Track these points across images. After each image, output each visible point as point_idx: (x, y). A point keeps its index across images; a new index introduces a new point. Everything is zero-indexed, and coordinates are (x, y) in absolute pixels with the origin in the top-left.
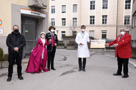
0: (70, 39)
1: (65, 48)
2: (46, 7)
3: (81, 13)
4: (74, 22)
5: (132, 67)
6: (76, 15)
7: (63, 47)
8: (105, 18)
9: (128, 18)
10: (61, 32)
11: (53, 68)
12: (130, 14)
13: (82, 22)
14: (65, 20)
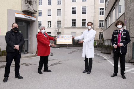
2: (36, 12)
3: (64, 17)
4: (58, 24)
6: (60, 18)
8: (84, 22)
9: (102, 22)
13: (65, 24)
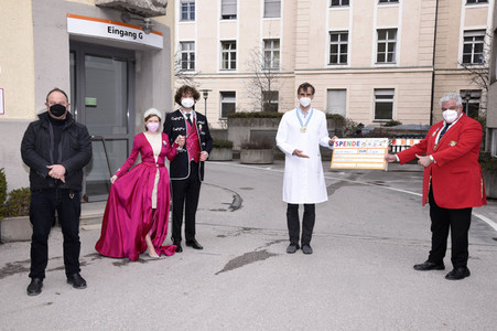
0: (255, 124)
1: (236, 157)
2: (165, 6)
3: (296, 21)
4: (267, 54)
5: (484, 238)
6: (277, 28)
7: (227, 154)
8: (387, 41)
9: (478, 38)
10: (219, 95)
11: (192, 243)
12: (485, 23)
13: (298, 54)
14: (234, 47)
